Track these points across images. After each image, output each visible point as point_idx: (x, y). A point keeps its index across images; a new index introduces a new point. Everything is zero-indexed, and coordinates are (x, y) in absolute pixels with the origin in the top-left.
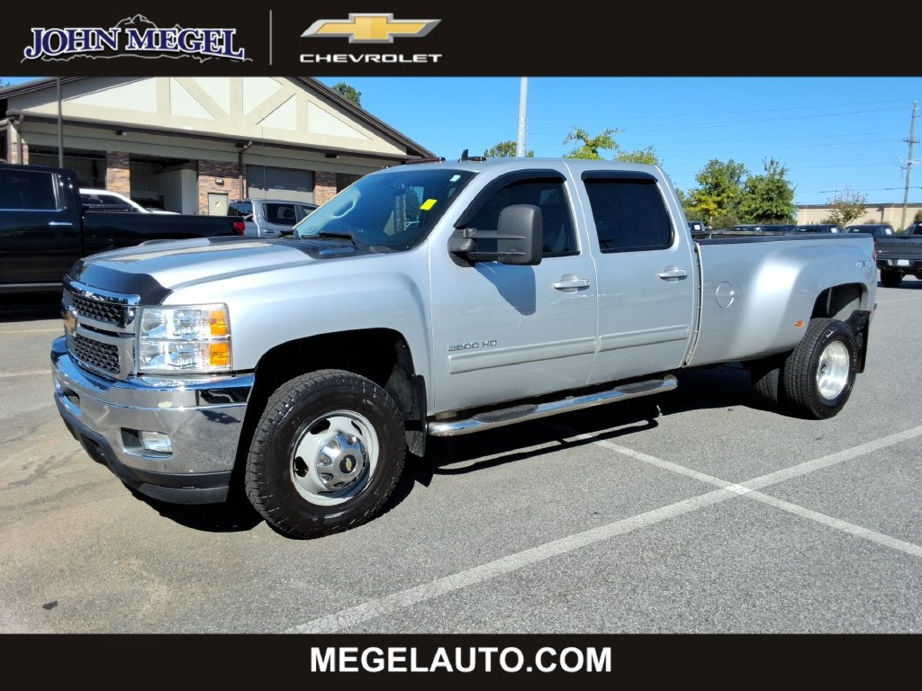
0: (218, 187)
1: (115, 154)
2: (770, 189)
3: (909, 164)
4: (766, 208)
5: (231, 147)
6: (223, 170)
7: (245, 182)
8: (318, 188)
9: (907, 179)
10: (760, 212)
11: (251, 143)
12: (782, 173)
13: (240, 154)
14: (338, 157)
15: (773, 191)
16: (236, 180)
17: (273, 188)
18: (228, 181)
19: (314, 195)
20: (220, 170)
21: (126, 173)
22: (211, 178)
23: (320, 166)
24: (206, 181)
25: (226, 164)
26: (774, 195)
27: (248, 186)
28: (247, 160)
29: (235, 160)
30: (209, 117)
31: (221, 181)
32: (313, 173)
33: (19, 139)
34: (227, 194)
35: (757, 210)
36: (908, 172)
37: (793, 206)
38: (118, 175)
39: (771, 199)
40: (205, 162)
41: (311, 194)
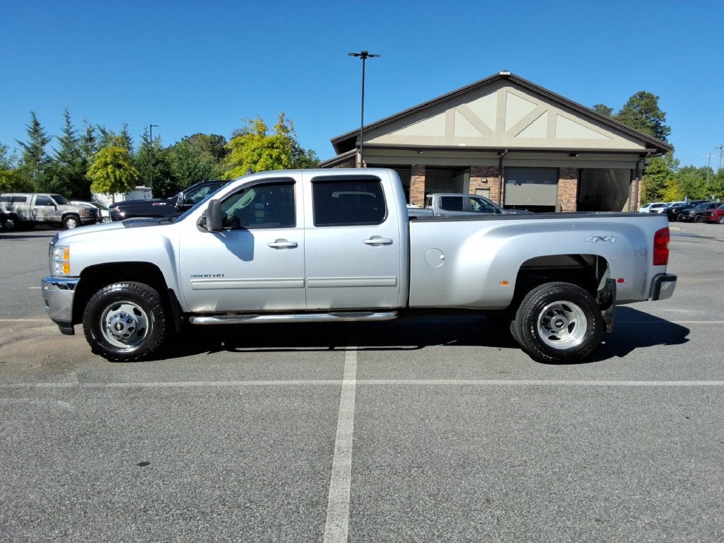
0: (483, 184)
1: (416, 166)
5: (495, 155)
6: (488, 172)
7: (503, 180)
8: (561, 181)
11: (506, 151)
13: (501, 160)
14: (577, 156)
16: (496, 179)
17: (525, 182)
18: (490, 179)
19: (558, 188)
20: (484, 172)
21: (423, 178)
22: (480, 178)
23: (564, 164)
24: (475, 181)
25: (490, 168)
27: (505, 182)
28: (505, 164)
29: (496, 164)
30: (479, 135)
31: (485, 180)
32: (558, 169)
33: (362, 161)
34: (489, 189)
38: (418, 180)
40: (476, 167)
41: (556, 186)
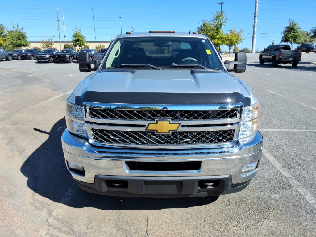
2: (19, 36)
3: (59, 28)
4: (19, 43)
9: (59, 33)
10: (17, 44)
12: (22, 29)
15: (20, 36)
26: (21, 38)
35: (16, 43)
36: (59, 31)
37: (29, 42)
39: (20, 39)
